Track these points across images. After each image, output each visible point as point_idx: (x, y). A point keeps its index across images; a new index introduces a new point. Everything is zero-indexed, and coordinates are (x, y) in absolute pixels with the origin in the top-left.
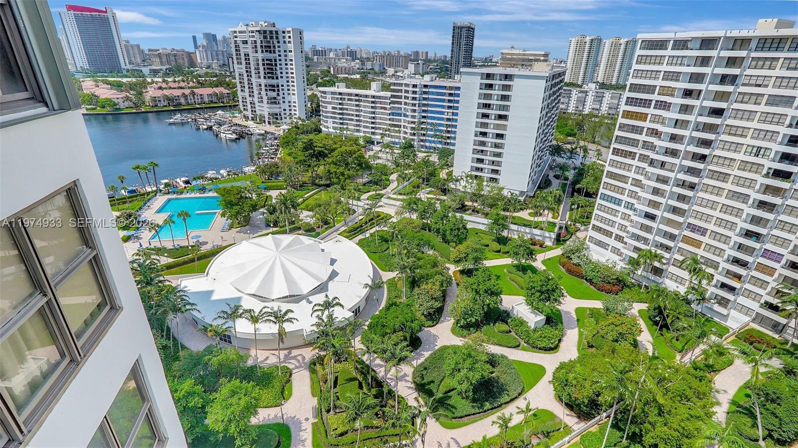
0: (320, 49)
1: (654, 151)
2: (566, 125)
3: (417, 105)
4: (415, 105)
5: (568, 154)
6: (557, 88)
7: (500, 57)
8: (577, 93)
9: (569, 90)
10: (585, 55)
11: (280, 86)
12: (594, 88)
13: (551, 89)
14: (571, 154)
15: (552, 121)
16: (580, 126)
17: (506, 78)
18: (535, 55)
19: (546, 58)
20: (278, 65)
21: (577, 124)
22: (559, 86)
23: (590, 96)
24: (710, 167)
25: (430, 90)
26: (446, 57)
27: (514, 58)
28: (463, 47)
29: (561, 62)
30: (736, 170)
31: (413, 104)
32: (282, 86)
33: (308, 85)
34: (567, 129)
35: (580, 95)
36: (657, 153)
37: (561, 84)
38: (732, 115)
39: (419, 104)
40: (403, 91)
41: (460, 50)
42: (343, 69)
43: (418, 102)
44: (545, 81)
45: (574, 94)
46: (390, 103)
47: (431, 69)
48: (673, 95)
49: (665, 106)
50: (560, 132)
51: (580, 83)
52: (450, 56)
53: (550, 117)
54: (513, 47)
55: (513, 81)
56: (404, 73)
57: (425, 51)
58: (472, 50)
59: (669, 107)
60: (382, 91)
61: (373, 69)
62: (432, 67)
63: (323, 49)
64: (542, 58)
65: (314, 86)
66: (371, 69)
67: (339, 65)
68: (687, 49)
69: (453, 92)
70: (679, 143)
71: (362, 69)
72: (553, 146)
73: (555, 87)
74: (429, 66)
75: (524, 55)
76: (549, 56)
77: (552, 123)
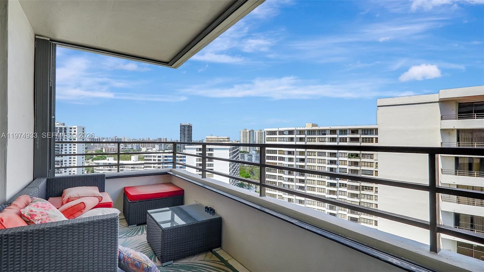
0: (96, 138)
1: (284, 180)
2: (245, 172)
3: (161, 168)
4: (160, 167)
5: (247, 187)
6: (236, 154)
7: (206, 140)
8: (247, 156)
9: (243, 155)
10: (248, 138)
11: (64, 161)
12: (255, 153)
13: (233, 154)
14: (248, 186)
15: (236, 171)
16: (252, 172)
17: (210, 150)
18: (223, 138)
19: (228, 140)
20: (64, 148)
21: (250, 171)
22: (237, 153)
23: (254, 157)
24: (307, 185)
25: (169, 158)
26: (177, 141)
27: (213, 140)
28: (186, 136)
29: (238, 141)
30: (317, 185)
31: (158, 167)
32: (66, 161)
33: (86, 160)
34: (246, 174)
35: (249, 157)
36: (285, 181)
37: (238, 152)
38: (308, 161)
39: (162, 167)
40: (152, 160)
41: (185, 137)
42: (112, 149)
43: (161, 166)
44: (229, 151)
45: (246, 157)
46: (144, 168)
47: (169, 147)
48: (284, 154)
49: (282, 159)
50: (242, 176)
51: (248, 151)
52: (180, 140)
53: (235, 169)
54: (212, 135)
55: (213, 151)
56: (153, 150)
57: (165, 138)
58: (191, 137)
59: (284, 159)
60: (139, 161)
61: (132, 149)
62: (169, 146)
63: (98, 138)
64: (227, 140)
65: (90, 160)
66: (131, 149)
67: (109, 147)
68: (284, 134)
69: (182, 159)
70: (292, 175)
71: (125, 149)
72: (239, 183)
73: (235, 153)
74: (168, 145)
75: (218, 138)
76: (230, 139)
77: (237, 172)
